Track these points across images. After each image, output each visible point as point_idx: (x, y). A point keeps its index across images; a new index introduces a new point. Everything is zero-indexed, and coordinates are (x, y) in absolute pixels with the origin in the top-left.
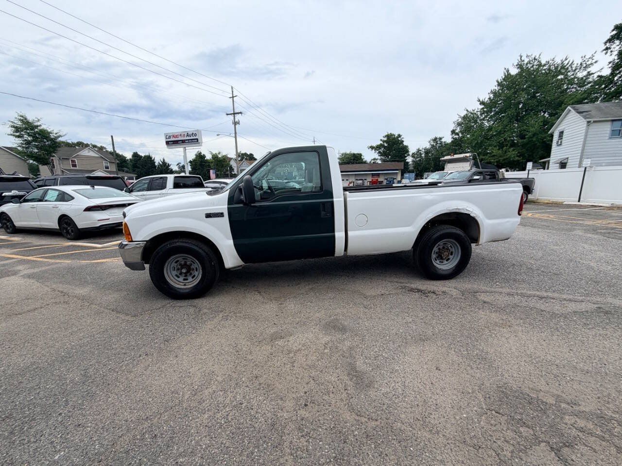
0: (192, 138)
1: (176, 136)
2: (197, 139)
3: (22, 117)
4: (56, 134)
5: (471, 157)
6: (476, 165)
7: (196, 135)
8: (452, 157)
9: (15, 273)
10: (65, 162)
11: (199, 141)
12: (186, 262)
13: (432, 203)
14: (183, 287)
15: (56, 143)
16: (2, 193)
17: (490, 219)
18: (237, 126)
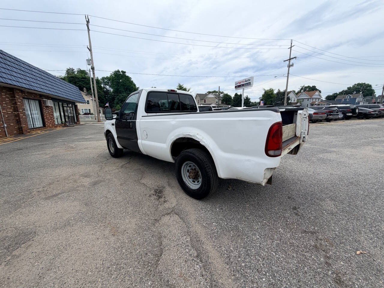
0: (248, 82)
1: (240, 83)
2: (250, 83)
7: (250, 80)
13: (175, 127)
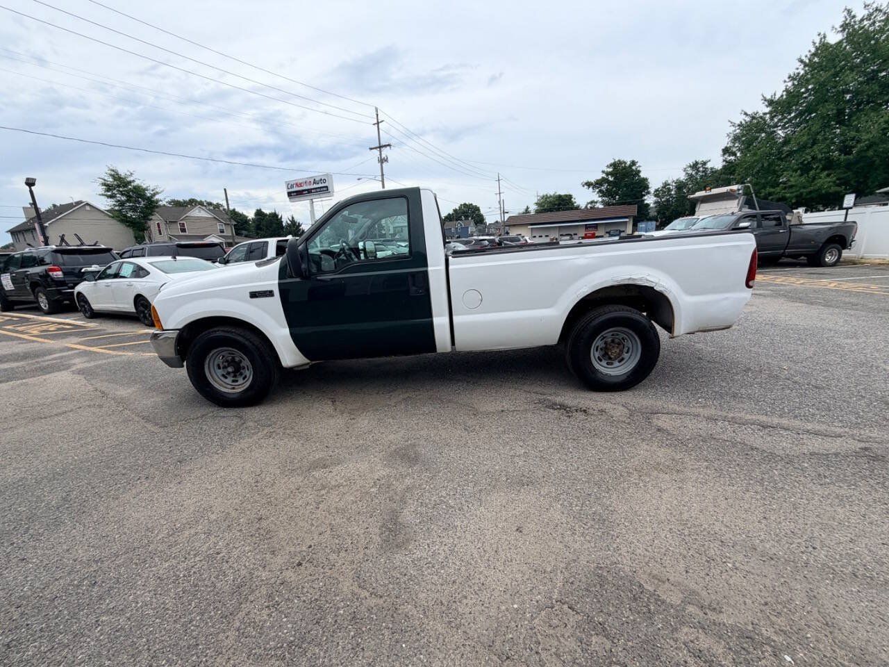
0: (320, 185)
1: (300, 185)
2: (327, 187)
3: (113, 171)
4: (153, 190)
5: (741, 192)
6: (749, 203)
7: (324, 181)
8: (708, 193)
9: (68, 367)
10: (173, 226)
11: (330, 189)
12: (233, 358)
13: (587, 270)
14: (230, 391)
15: (153, 202)
16: (81, 269)
17: (692, 294)
18: (384, 164)
